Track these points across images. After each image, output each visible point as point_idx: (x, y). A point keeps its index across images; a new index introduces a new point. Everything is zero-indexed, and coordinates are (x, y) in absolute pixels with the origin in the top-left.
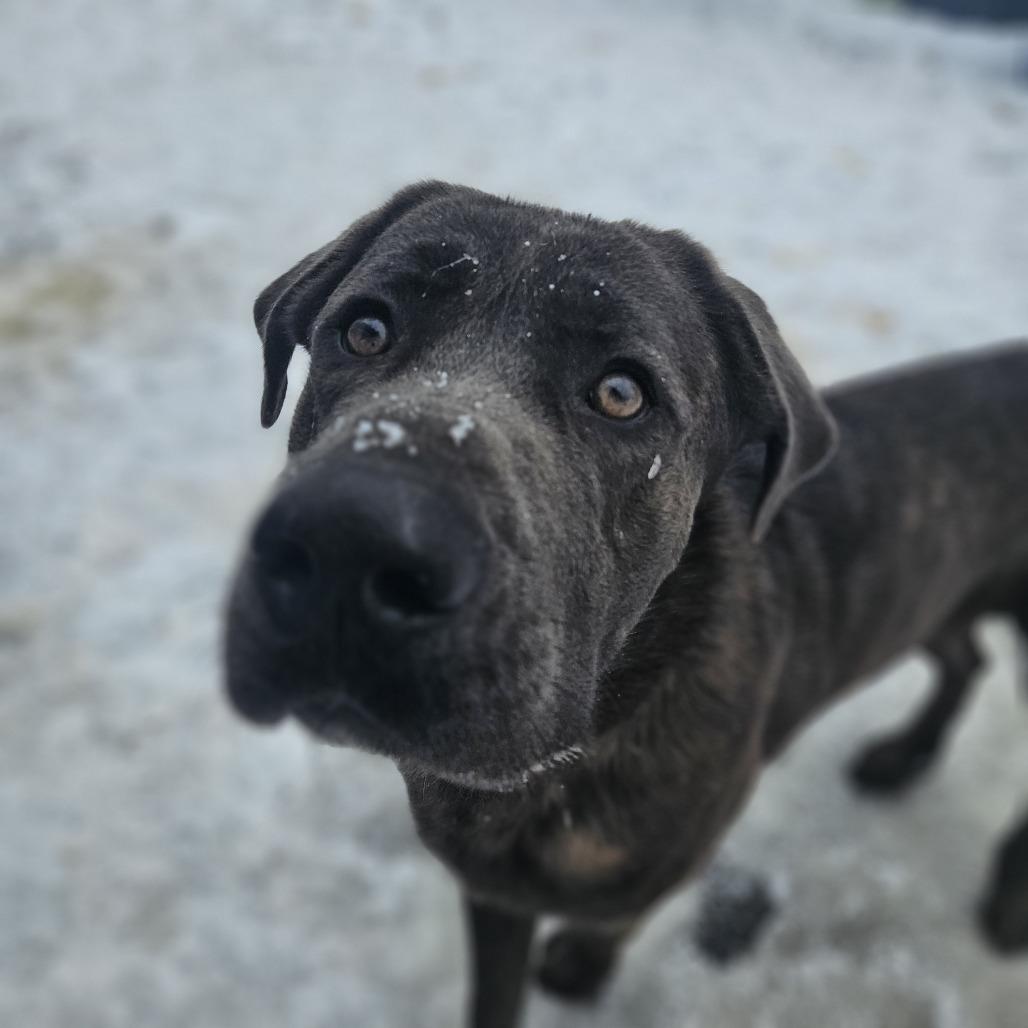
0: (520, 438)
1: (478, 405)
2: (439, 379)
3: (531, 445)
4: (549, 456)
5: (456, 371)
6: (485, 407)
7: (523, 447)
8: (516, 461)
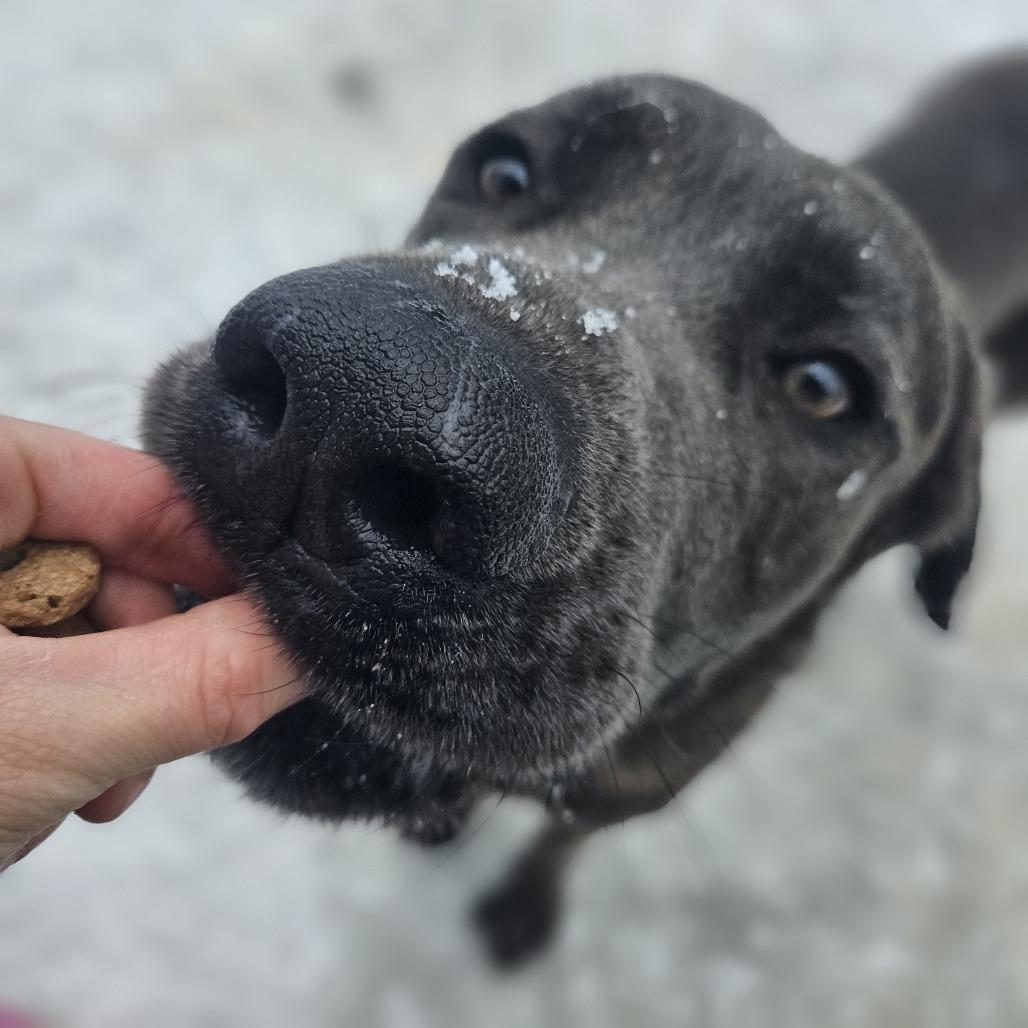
0: (669, 376)
1: (630, 312)
2: (589, 259)
3: (681, 390)
4: (700, 413)
5: (616, 258)
6: (637, 320)
7: (668, 389)
8: (653, 407)
